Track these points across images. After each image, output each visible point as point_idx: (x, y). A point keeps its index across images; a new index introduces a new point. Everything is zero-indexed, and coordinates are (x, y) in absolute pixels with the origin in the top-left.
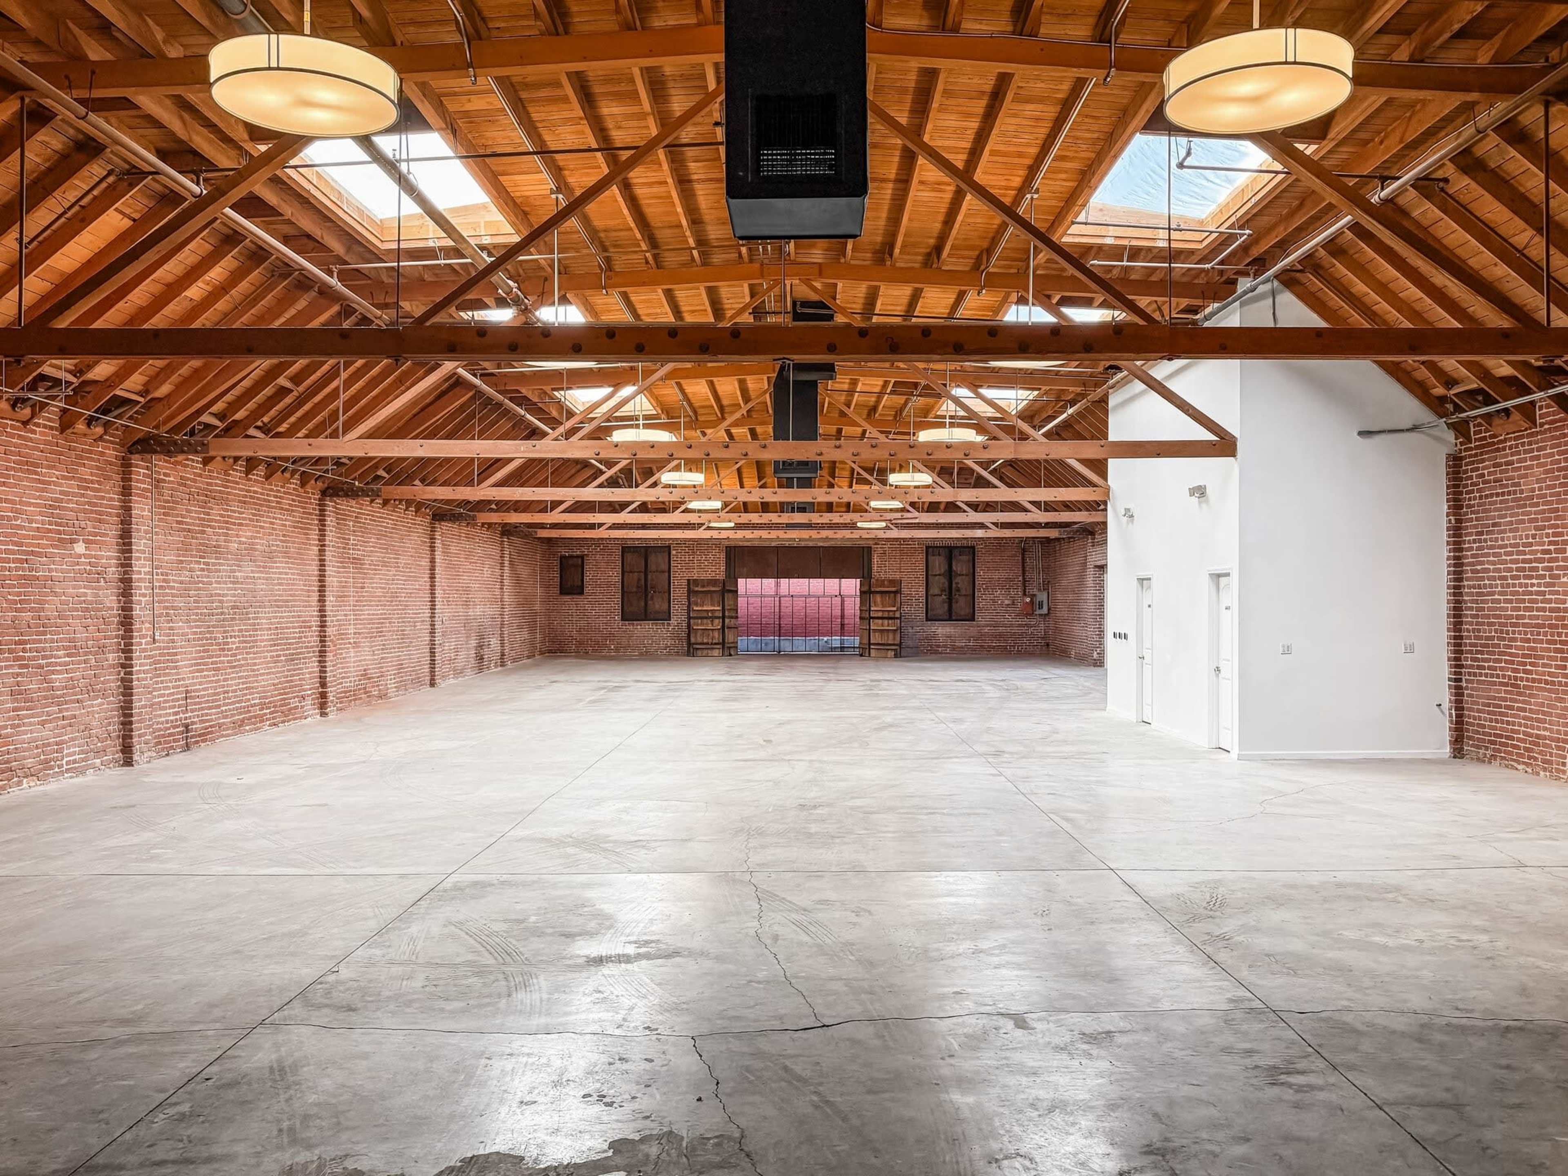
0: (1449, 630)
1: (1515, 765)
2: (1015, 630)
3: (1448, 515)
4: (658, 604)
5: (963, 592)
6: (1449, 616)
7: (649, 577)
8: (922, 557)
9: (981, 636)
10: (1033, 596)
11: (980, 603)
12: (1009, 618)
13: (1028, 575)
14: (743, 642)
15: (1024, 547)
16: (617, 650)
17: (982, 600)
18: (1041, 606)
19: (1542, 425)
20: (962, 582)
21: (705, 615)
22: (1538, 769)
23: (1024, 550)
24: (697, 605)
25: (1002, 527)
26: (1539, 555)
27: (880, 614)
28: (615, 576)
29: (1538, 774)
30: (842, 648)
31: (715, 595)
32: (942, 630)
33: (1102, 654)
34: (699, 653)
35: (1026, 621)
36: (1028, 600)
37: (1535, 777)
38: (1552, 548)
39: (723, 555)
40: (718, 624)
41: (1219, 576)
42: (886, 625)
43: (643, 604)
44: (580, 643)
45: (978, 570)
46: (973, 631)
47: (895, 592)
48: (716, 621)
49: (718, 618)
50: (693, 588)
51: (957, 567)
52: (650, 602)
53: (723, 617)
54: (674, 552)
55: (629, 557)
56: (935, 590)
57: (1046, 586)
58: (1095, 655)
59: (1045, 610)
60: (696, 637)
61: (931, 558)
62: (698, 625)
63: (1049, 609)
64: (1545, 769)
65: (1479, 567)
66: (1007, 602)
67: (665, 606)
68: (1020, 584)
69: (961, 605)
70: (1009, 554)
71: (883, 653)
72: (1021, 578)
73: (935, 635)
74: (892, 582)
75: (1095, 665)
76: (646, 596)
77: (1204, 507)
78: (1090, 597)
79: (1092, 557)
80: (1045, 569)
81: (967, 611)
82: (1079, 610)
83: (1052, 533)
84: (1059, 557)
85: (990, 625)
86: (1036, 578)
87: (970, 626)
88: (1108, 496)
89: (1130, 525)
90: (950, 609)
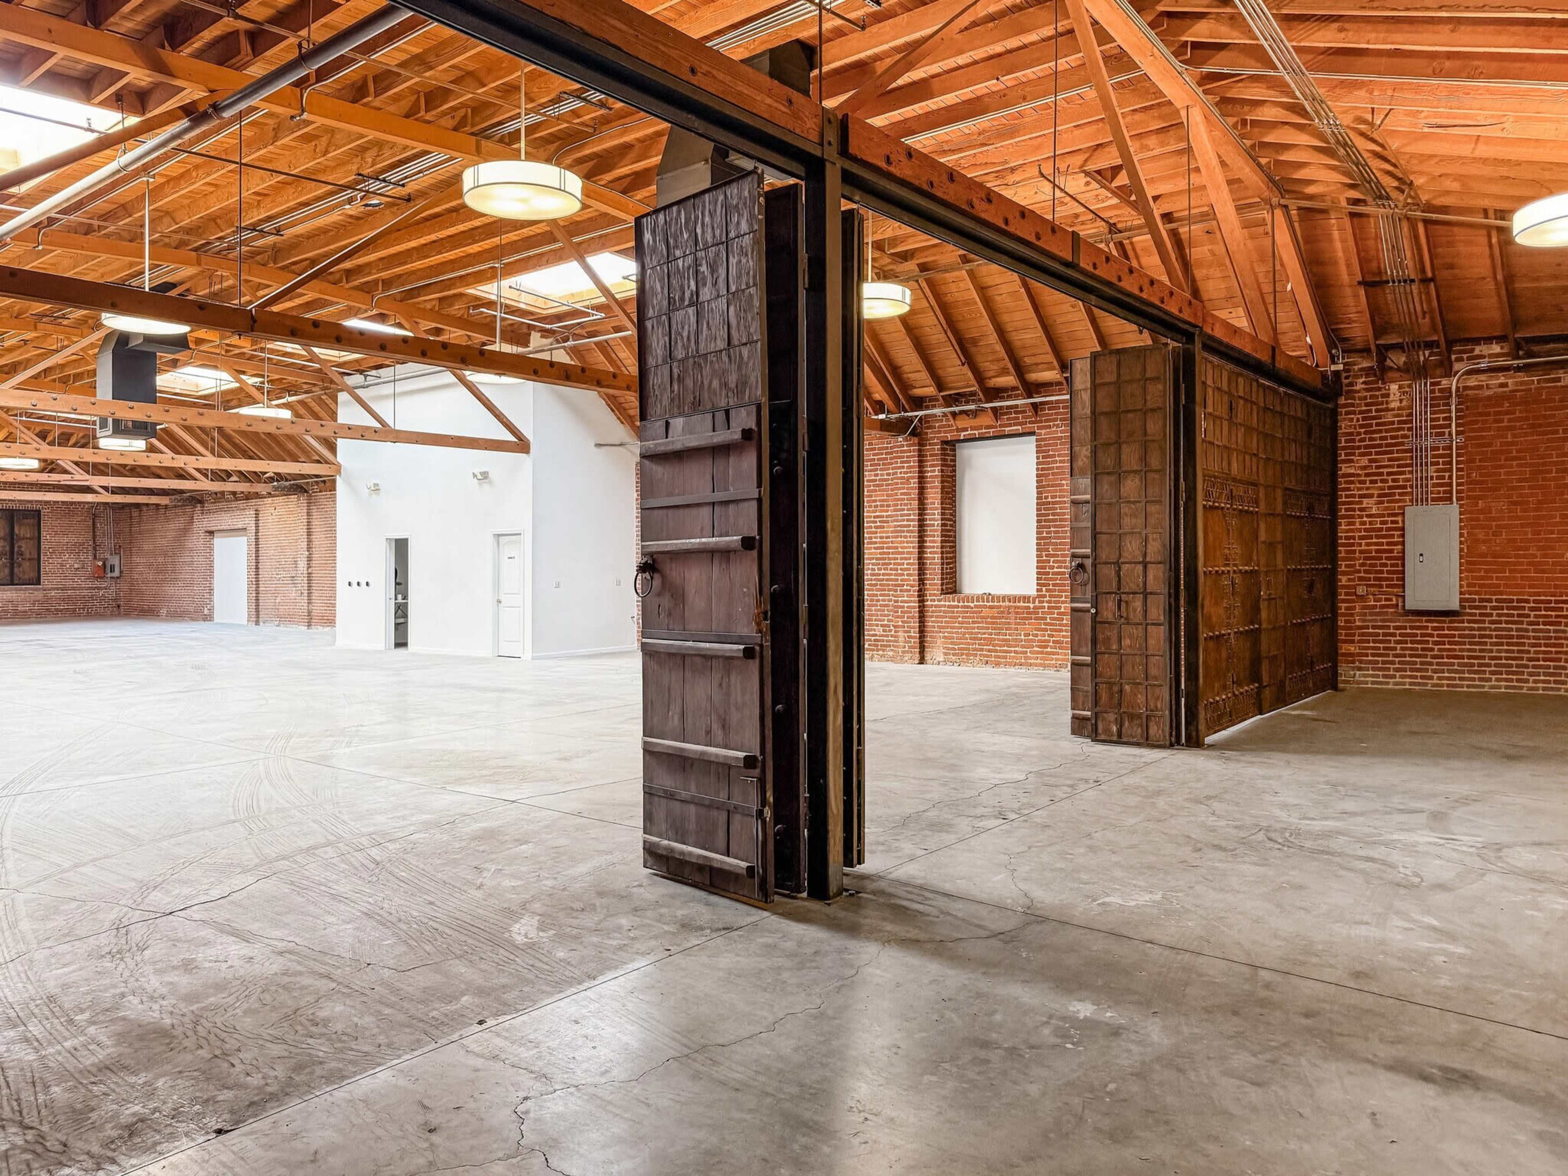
2: (85, 593)
5: (27, 556)
9: (47, 599)
10: (104, 561)
11: (45, 567)
12: (80, 582)
13: (99, 540)
15: (95, 512)
17: (48, 565)
18: (112, 569)
20: (25, 547)
23: (95, 517)
25: (113, 493)
33: (211, 610)
35: (97, 584)
36: (100, 563)
41: (499, 535)
45: (43, 533)
46: (39, 595)
51: (20, 531)
57: (118, 549)
58: (206, 612)
59: (117, 573)
63: (121, 572)
66: (76, 566)
68: (90, 548)
69: (25, 569)
70: (79, 519)
72: (91, 543)
75: (205, 620)
77: (486, 487)
78: (199, 559)
79: (203, 522)
80: (117, 535)
81: (33, 575)
82: (174, 571)
83: (164, 501)
84: (139, 523)
85: (58, 589)
86: (108, 542)
87: (36, 590)
88: (339, 471)
89: (374, 496)
90: (12, 573)
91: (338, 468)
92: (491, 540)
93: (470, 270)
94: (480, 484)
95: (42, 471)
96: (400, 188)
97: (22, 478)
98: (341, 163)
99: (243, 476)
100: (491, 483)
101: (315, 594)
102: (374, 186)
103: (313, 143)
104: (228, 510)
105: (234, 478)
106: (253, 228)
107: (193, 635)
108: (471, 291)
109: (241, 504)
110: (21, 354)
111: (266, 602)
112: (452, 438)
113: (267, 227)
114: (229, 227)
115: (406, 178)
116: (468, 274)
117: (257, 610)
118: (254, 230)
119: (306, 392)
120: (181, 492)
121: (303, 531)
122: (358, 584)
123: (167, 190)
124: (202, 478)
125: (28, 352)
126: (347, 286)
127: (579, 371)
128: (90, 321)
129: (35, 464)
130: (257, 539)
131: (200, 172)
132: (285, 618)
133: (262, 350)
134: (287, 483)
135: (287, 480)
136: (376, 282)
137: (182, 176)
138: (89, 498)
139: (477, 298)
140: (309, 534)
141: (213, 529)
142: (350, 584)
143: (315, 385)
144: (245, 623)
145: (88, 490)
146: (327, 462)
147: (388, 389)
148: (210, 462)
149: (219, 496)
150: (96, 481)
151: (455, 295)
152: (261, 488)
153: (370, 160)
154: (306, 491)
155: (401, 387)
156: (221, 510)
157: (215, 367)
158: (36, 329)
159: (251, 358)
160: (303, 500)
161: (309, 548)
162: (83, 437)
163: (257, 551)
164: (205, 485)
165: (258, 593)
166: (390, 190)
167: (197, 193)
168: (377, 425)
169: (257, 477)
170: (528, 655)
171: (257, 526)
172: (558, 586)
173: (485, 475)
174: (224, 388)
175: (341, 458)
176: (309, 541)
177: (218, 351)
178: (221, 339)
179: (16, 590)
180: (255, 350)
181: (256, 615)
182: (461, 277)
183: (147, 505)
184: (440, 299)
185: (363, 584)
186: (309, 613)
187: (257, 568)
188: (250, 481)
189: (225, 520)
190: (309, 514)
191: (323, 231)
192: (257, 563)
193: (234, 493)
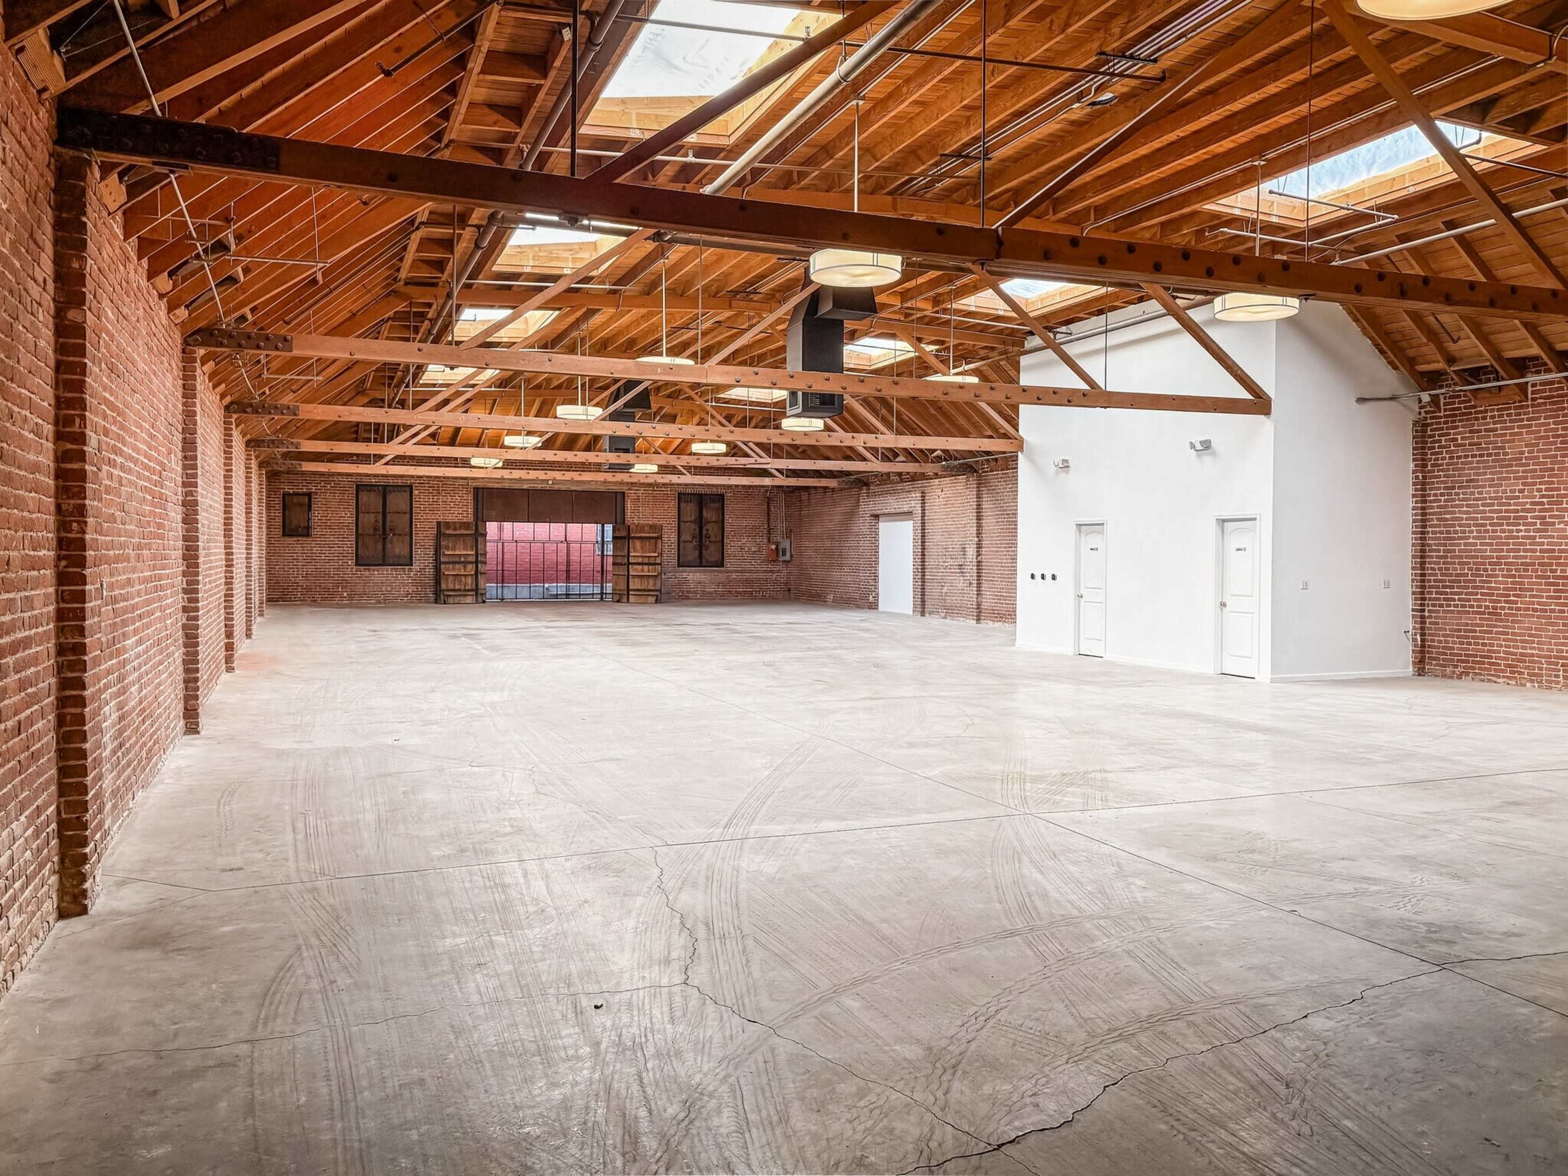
0: (1413, 568)
1: (1494, 679)
2: (761, 575)
3: (1414, 472)
4: (398, 548)
5: (713, 539)
6: (1413, 557)
7: (388, 520)
8: (674, 504)
9: (729, 582)
10: (777, 544)
11: (729, 550)
12: (757, 565)
13: (773, 524)
14: (491, 588)
15: (769, 496)
16: (351, 597)
17: (731, 547)
18: (784, 553)
19: (1533, 399)
20: (711, 529)
21: (457, 559)
22: (1523, 681)
23: (770, 500)
24: (447, 548)
26: (1528, 506)
27: (640, 560)
28: (348, 517)
29: (1525, 685)
30: (568, 595)
31: (467, 538)
32: (694, 576)
33: (876, 597)
34: (451, 600)
35: (771, 567)
36: (773, 547)
37: (1519, 688)
38: (1545, 500)
39: (471, 497)
40: (471, 569)
41: (1224, 521)
42: (646, 570)
43: (380, 546)
44: (308, 589)
45: (727, 517)
46: (722, 577)
47: (656, 538)
48: (470, 567)
49: (471, 563)
50: (442, 531)
51: (708, 515)
52: (389, 546)
53: (477, 562)
54: (416, 492)
55: (364, 497)
56: (686, 537)
57: (789, 533)
58: (871, 599)
59: (787, 557)
60: (447, 583)
61: (683, 505)
62: (448, 570)
63: (791, 556)
64: (1532, 681)
65: (1448, 516)
66: (753, 549)
67: (407, 550)
68: (765, 531)
69: (711, 553)
70: (756, 502)
71: (642, 599)
72: (766, 526)
73: (686, 581)
74: (652, 527)
75: (870, 608)
76: (385, 539)
77: (1207, 459)
78: (865, 544)
79: (868, 506)
80: (788, 517)
81: (716, 557)
82: (841, 556)
83: (832, 483)
84: (808, 506)
85: (738, 571)
86: (780, 526)
87: (720, 572)
88: (1021, 447)
89: (1062, 475)
90: (701, 555)
91: (1020, 444)
92: (1212, 527)
93: (1217, 176)
94: (1199, 456)
95: (726, 455)
96: (1151, 65)
97: (714, 462)
98: (1077, 43)
99: (911, 455)
100: (1214, 454)
101: (985, 586)
102: (1122, 65)
103: (1048, 20)
104: (895, 492)
105: (901, 458)
106: (957, 154)
107: (863, 625)
108: (1210, 207)
109: (907, 486)
110: (715, 337)
111: (933, 591)
112: (1174, 398)
113: (973, 151)
114: (932, 157)
115: (1160, 49)
116: (1208, 185)
117: (923, 601)
118: (960, 156)
119: (982, 359)
120: (848, 474)
121: (972, 515)
122: (1043, 577)
123: (873, 117)
124: (873, 458)
125: (721, 334)
126: (1054, 218)
127: (1421, 284)
128: (777, 295)
129: (722, 448)
130: (923, 524)
131: (912, 86)
132: (951, 611)
133: (945, 311)
134: (956, 463)
135: (956, 459)
136: (1087, 209)
137: (890, 96)
138: (767, 481)
139: (1215, 216)
140: (979, 518)
141: (879, 512)
142: (1033, 576)
143: (993, 349)
144: (911, 613)
145: (764, 473)
146: (1006, 436)
147: (1098, 343)
148: (888, 439)
149: (884, 478)
150: (773, 464)
151: (1183, 217)
152: (929, 469)
153: (1116, 30)
154: (976, 471)
155: (1114, 339)
156: (887, 492)
157: (893, 336)
158: (730, 307)
159: (932, 321)
160: (973, 481)
161: (979, 534)
162: (762, 420)
163: (923, 536)
164: (876, 466)
165: (923, 582)
166: (1140, 69)
167: (901, 118)
168: (1084, 386)
169: (923, 455)
170: (1264, 675)
171: (923, 510)
172: (1305, 587)
173: (1207, 445)
174: (899, 359)
175: (1023, 431)
176: (979, 526)
177: (897, 317)
178: (902, 302)
179: (704, 571)
180: (937, 312)
181: (922, 606)
182: (1199, 189)
183: (815, 488)
184: (1162, 224)
185: (1049, 577)
186: (979, 605)
187: (923, 555)
188: (917, 461)
189: (892, 504)
190: (979, 497)
191: (1034, 148)
192: (923, 549)
193: (900, 474)
